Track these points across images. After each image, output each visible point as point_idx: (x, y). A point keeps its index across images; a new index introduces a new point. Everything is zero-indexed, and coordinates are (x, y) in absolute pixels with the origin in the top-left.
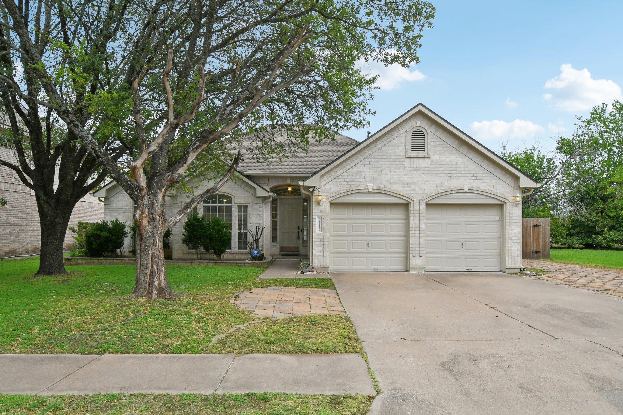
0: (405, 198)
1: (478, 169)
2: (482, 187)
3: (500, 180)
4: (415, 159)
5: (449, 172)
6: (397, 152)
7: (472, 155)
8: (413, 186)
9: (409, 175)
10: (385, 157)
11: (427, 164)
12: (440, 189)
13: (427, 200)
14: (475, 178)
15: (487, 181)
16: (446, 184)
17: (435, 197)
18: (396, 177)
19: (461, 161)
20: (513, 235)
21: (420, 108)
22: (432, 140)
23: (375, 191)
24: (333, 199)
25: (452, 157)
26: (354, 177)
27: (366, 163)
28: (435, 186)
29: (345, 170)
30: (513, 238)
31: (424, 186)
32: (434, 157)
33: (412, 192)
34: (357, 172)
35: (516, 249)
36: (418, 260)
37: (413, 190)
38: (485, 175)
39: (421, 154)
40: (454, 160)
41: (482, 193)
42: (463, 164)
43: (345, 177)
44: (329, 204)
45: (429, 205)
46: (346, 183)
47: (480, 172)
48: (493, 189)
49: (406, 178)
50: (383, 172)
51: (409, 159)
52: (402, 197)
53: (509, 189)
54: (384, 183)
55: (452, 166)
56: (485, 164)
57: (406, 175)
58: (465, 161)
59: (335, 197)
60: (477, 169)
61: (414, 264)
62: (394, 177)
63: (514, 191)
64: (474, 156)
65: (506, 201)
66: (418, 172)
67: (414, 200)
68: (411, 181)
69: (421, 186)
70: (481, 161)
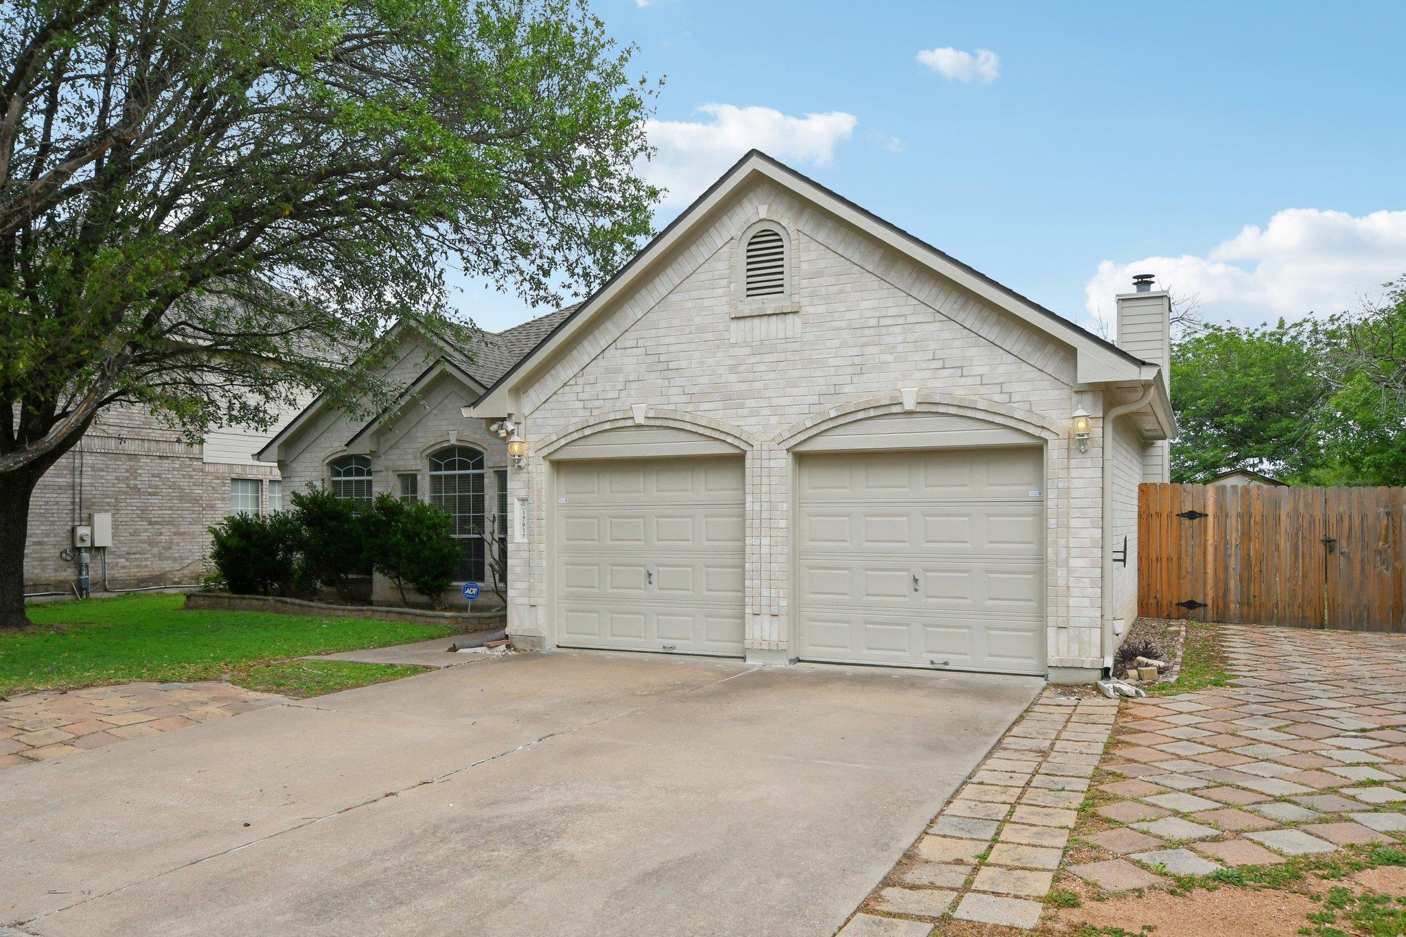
0: (730, 440)
1: (949, 332)
2: (962, 391)
3: (1024, 364)
4: (757, 321)
5: (856, 351)
6: (707, 303)
7: (925, 292)
8: (750, 403)
9: (741, 368)
10: (676, 322)
11: (790, 334)
12: (829, 406)
13: (793, 442)
14: (939, 364)
15: (979, 370)
16: (849, 389)
17: (815, 431)
18: (706, 380)
19: (892, 311)
20: (1073, 552)
21: (755, 164)
22: (804, 257)
23: (652, 422)
24: (551, 449)
25: (866, 304)
26: (599, 387)
27: (629, 344)
28: (815, 399)
29: (577, 369)
30: (1073, 563)
31: (783, 401)
32: (811, 310)
33: (752, 420)
34: (608, 371)
35: (1087, 602)
36: (766, 625)
37: (754, 413)
38: (974, 351)
39: (771, 303)
40: (869, 314)
41: (963, 413)
42: (901, 320)
43: (579, 389)
44: (545, 467)
45: (802, 458)
46: (580, 405)
47: (957, 343)
48: (998, 398)
49: (733, 378)
50: (672, 365)
51: (742, 322)
52: (722, 437)
53: (1057, 392)
54: (675, 399)
55: (867, 332)
56: (969, 317)
57: (733, 369)
58: (905, 310)
59: (556, 446)
60: (947, 335)
61: (757, 636)
62: (701, 380)
63: (1075, 397)
64: (935, 291)
65: (1044, 434)
66: (767, 358)
67: (755, 444)
68: (745, 386)
69: (774, 402)
70: (956, 306)
